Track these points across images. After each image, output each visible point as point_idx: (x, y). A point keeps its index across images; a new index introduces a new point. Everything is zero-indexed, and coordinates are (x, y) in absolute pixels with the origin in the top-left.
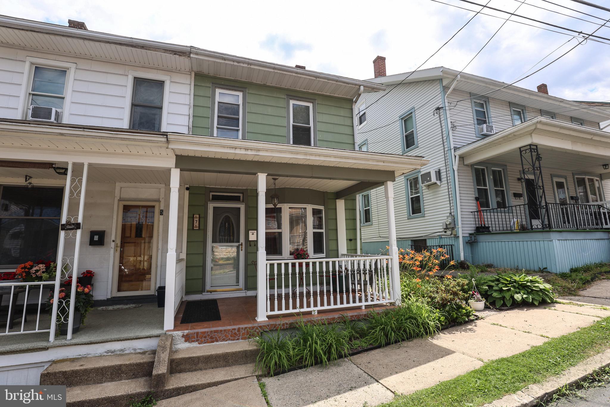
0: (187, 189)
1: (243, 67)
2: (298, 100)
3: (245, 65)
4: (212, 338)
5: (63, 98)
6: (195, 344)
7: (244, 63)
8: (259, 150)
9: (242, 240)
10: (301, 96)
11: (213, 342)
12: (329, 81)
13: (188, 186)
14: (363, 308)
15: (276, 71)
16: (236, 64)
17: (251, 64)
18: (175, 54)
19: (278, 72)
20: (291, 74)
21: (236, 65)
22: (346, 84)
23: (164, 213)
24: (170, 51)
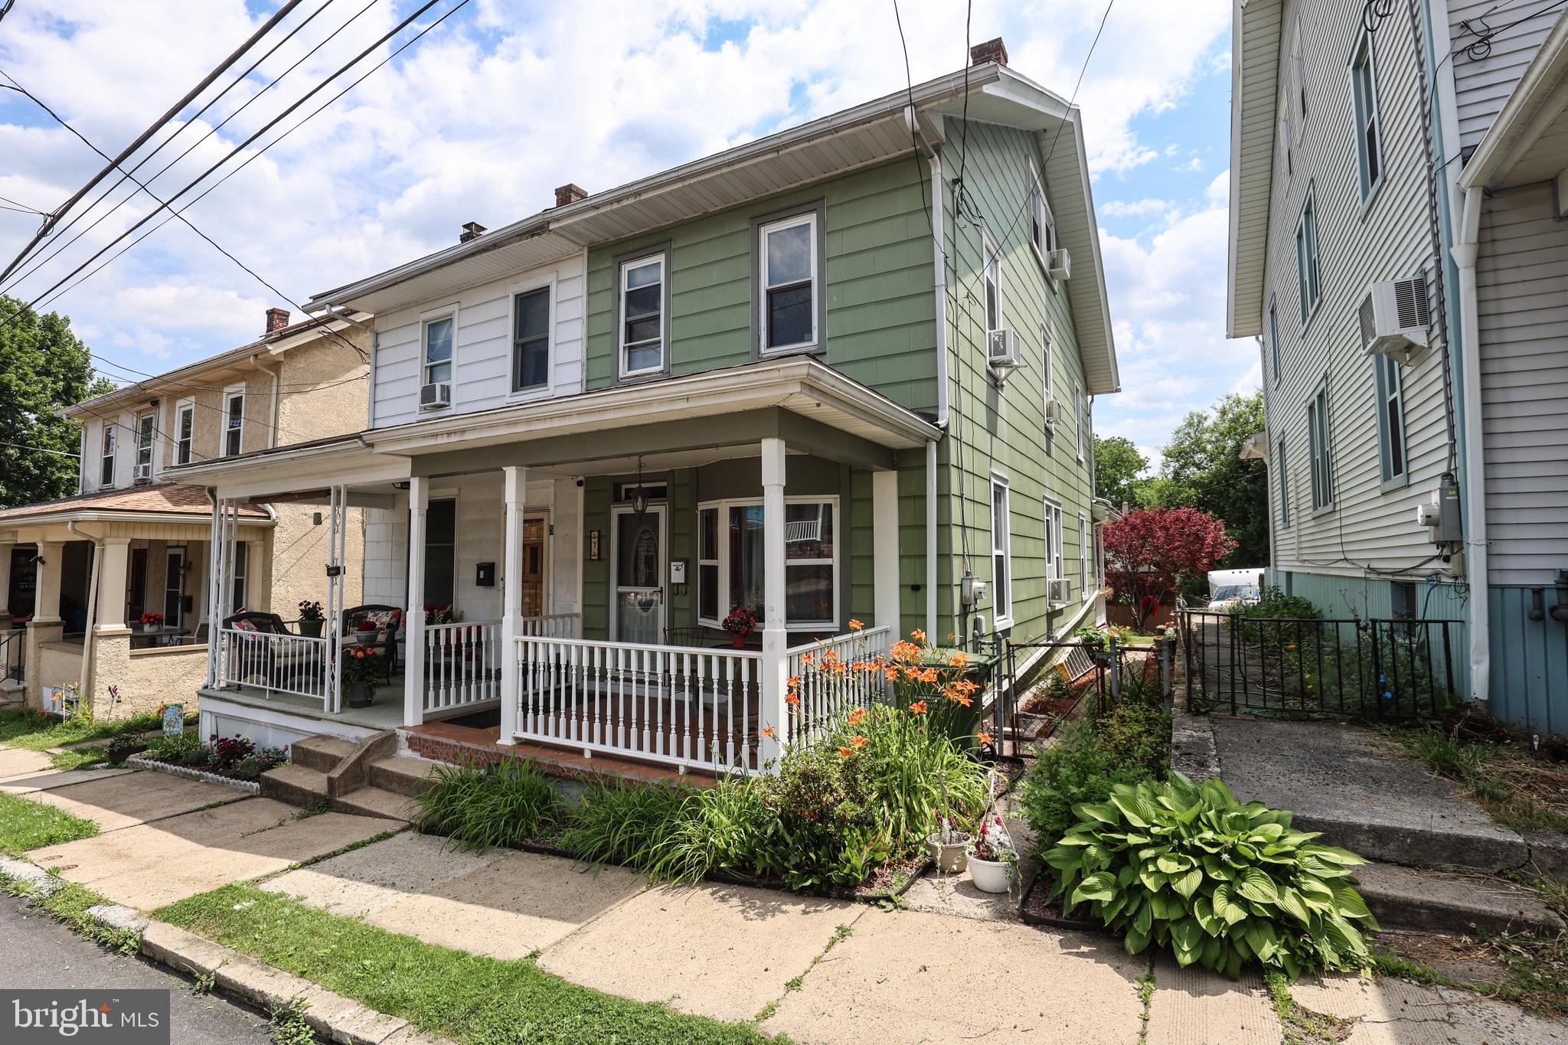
0: (580, 484)
1: (631, 205)
2: (779, 220)
3: (631, 201)
4: (433, 752)
5: (450, 362)
6: (417, 755)
7: (627, 197)
8: (463, 431)
9: (662, 582)
10: (784, 205)
11: (434, 758)
12: (812, 143)
13: (581, 478)
14: (682, 770)
15: (687, 183)
16: (615, 206)
17: (638, 194)
18: (532, 236)
19: (692, 181)
20: (719, 172)
21: (616, 210)
22: (862, 127)
23: (555, 531)
24: (524, 234)
